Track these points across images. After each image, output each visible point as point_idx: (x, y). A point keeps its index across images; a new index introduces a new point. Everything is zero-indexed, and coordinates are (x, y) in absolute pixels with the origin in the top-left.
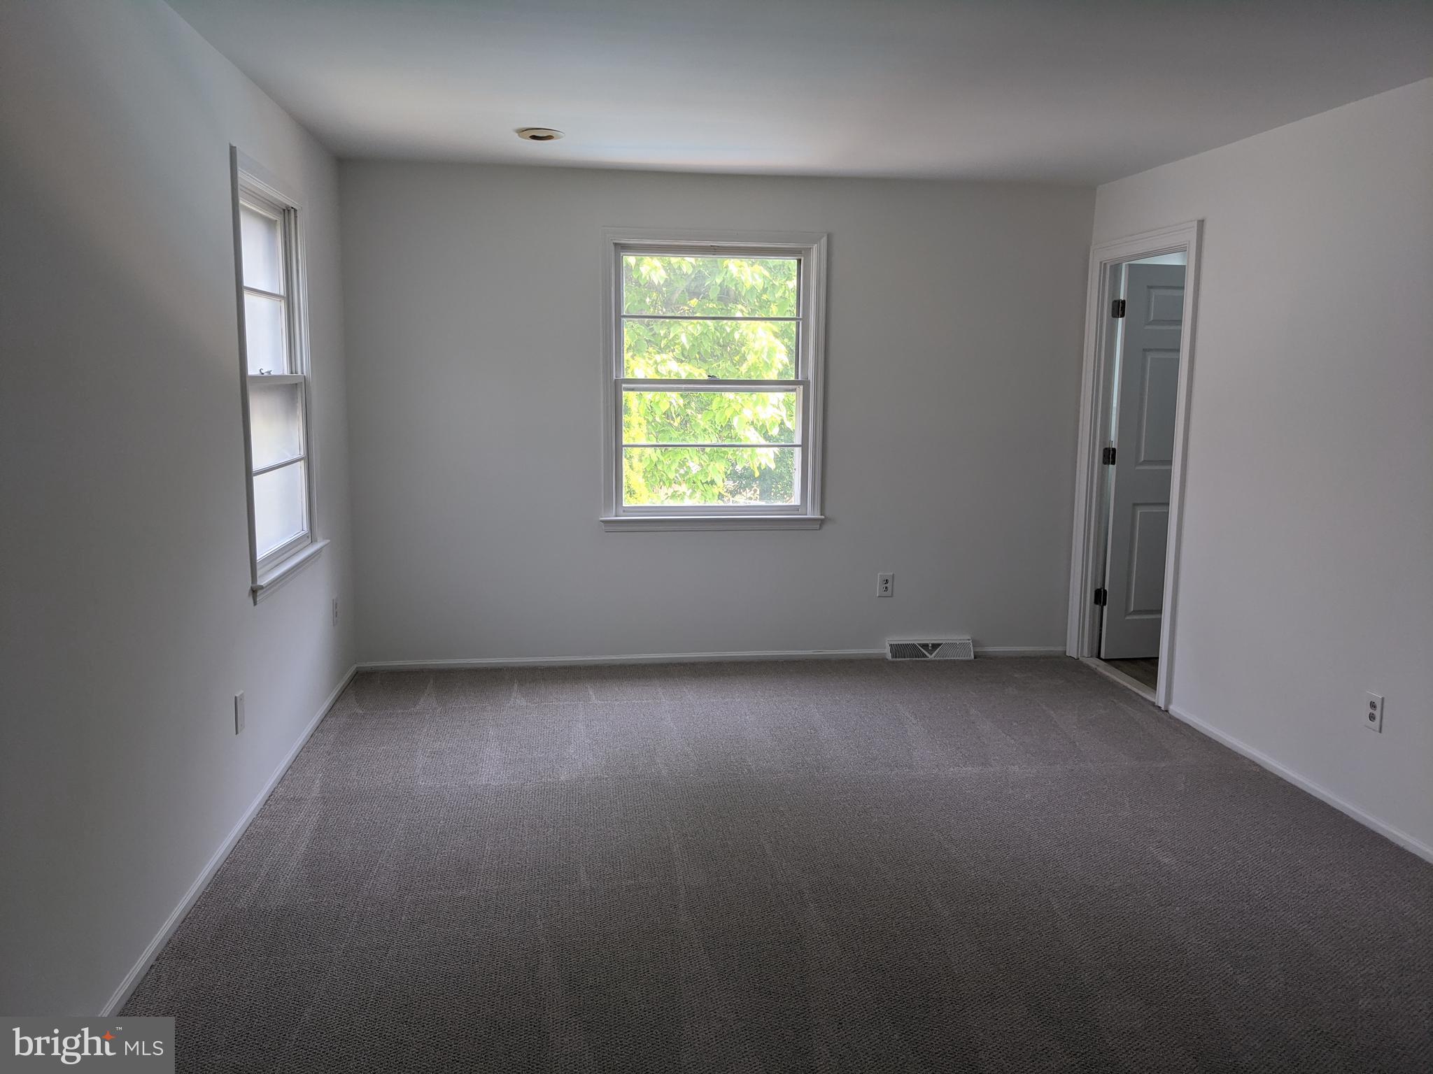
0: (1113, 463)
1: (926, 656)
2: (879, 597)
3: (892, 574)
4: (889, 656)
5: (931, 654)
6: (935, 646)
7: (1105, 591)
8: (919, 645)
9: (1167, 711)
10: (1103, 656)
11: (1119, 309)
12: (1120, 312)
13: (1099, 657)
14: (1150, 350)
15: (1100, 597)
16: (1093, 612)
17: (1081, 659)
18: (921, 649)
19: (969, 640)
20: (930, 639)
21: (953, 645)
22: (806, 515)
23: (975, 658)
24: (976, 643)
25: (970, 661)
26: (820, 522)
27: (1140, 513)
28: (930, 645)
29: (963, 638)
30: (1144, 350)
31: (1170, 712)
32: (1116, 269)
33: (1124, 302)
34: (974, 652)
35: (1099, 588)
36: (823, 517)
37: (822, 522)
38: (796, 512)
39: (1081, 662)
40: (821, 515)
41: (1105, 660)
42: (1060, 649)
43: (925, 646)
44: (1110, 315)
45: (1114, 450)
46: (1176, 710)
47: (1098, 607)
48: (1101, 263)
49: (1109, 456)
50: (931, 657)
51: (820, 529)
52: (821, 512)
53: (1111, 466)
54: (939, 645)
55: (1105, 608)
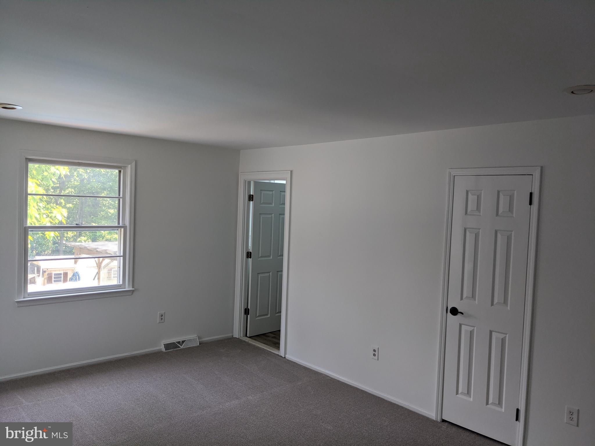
0: (250, 258)
1: (179, 347)
2: (159, 323)
3: (164, 312)
4: (164, 350)
5: (181, 346)
6: (183, 342)
7: (248, 309)
8: (176, 342)
9: (285, 358)
10: (248, 335)
11: (251, 198)
12: (251, 199)
13: (246, 336)
14: (262, 214)
15: (247, 312)
16: (244, 318)
17: (240, 338)
18: (177, 344)
19: (196, 337)
20: (180, 339)
21: (190, 340)
22: (125, 288)
23: (200, 344)
24: (199, 338)
25: (198, 346)
26: (132, 292)
27: (260, 276)
28: (181, 342)
29: (193, 336)
30: (260, 214)
31: (286, 358)
32: (249, 183)
33: (253, 195)
34: (199, 341)
35: (246, 308)
36: (133, 289)
37: (133, 291)
38: (120, 288)
39: (241, 340)
40: (133, 288)
41: (250, 337)
42: (231, 335)
43: (179, 342)
44: (248, 200)
45: (251, 253)
46: (289, 357)
47: (246, 316)
48: (244, 180)
49: (249, 255)
50: (182, 347)
51: (132, 295)
52: (133, 287)
53: (249, 259)
54: (185, 341)
55: (249, 316)
